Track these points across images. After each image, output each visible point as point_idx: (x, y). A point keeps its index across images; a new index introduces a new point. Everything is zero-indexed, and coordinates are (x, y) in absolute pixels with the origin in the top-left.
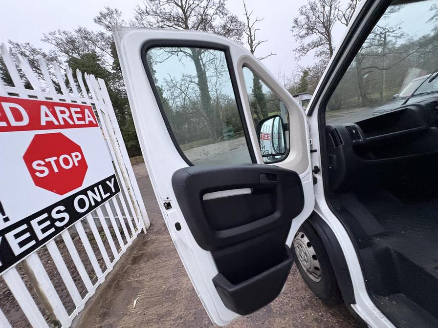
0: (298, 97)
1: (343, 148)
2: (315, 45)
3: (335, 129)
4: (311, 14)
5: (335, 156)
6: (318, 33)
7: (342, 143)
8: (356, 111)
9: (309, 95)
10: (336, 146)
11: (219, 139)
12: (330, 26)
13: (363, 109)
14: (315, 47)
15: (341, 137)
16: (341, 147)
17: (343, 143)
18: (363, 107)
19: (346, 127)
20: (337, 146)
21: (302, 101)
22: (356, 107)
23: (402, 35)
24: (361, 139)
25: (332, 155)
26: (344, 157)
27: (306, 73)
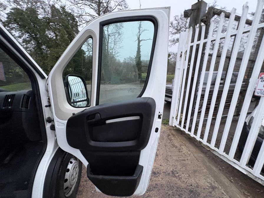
11: (108, 83)
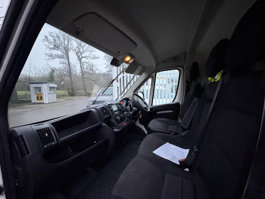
0: (46, 84)
2: (59, 57)
3: (21, 136)
4: (57, 39)
6: (61, 51)
7: (28, 153)
8: (82, 97)
9: (55, 84)
10: (22, 157)
12: (68, 51)
13: (85, 97)
14: (59, 58)
18: (85, 96)
19: (38, 131)
20: (23, 155)
21: (50, 87)
22: (83, 96)
23: (98, 69)
24: (54, 141)
27: (53, 71)
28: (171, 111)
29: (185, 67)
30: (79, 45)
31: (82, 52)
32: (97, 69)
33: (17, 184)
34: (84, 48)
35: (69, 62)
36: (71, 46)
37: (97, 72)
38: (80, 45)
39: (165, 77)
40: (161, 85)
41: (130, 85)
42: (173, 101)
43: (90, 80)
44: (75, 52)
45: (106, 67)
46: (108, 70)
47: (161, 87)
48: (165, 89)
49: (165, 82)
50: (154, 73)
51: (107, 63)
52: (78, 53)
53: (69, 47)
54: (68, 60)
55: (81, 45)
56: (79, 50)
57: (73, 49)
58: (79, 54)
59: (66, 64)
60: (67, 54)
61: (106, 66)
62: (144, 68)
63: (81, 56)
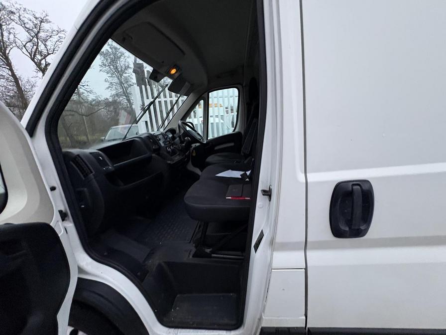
1: (95, 178)
3: (78, 155)
5: (86, 189)
10: (84, 176)
12: (5, 49)
15: (89, 165)
16: (93, 177)
17: (93, 171)
19: (90, 153)
20: (86, 175)
24: (109, 166)
25: (82, 189)
26: (98, 188)
28: (232, 144)
29: (244, 85)
30: (33, 34)
31: (45, 52)
32: (91, 92)
33: (83, 206)
34: (48, 43)
35: (13, 75)
36: (12, 36)
37: (91, 97)
38: (37, 35)
39: (220, 104)
40: (217, 116)
41: (173, 113)
42: (234, 131)
43: (76, 114)
44: (24, 50)
45: (108, 88)
46: (114, 92)
47: (217, 120)
48: (222, 121)
49: (222, 111)
50: (207, 93)
51: (110, 79)
52: (35, 55)
53: (5, 39)
54: (11, 70)
55: (40, 35)
56: (35, 47)
57: (19, 43)
58: (39, 57)
59: (7, 79)
60: (5, 56)
61: (107, 85)
62: (192, 85)
63: (43, 62)
